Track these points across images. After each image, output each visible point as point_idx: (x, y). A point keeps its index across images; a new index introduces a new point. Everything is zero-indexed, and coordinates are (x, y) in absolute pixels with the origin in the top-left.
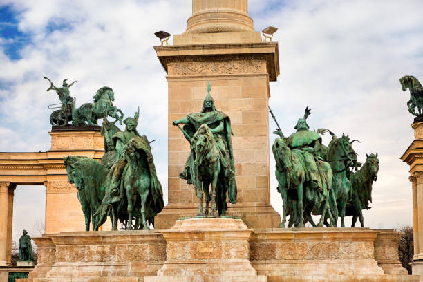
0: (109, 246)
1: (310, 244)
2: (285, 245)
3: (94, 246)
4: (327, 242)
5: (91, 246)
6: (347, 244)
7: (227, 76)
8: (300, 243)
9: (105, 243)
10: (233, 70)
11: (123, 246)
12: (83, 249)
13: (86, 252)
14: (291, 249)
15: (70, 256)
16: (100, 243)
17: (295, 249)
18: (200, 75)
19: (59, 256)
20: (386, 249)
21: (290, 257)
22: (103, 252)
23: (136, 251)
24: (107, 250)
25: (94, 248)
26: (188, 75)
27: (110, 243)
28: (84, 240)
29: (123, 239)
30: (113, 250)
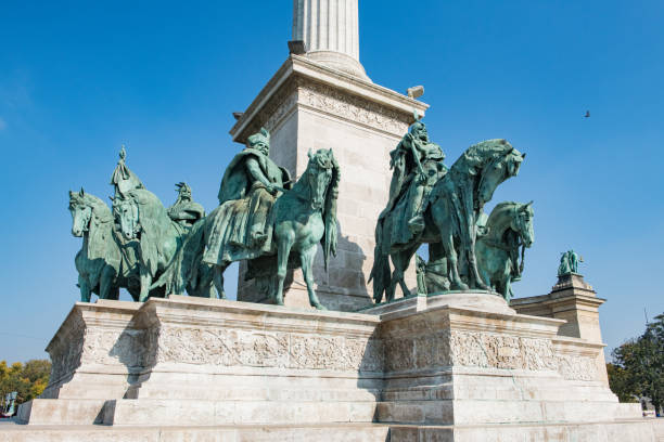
0: (275, 334)
9: (269, 327)
25: (245, 333)
27: (279, 328)
28: (229, 317)
29: (305, 323)
30: (282, 344)
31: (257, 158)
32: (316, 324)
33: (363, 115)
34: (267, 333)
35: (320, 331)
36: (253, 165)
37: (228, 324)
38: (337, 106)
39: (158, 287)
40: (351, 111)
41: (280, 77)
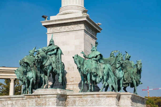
0: (14, 101)
1: (89, 99)
2: (79, 100)
4: (96, 98)
5: (8, 101)
6: (104, 99)
7: (69, 31)
8: (86, 99)
9: (13, 100)
10: (71, 29)
11: (19, 101)
14: (82, 101)
16: (11, 100)
17: (84, 102)
18: (59, 32)
20: (125, 101)
21: (81, 105)
22: (12, 104)
24: (14, 103)
25: (9, 102)
26: (55, 32)
27: (15, 100)
28: (5, 99)
29: (19, 98)
30: (16, 103)
32: (21, 98)
34: (13, 101)
35: (23, 99)
37: (6, 100)
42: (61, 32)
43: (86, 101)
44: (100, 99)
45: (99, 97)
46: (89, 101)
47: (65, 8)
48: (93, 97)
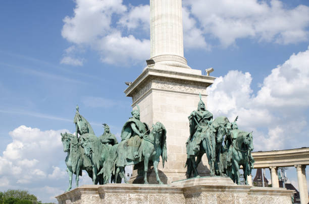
0: (143, 195)
3: (133, 195)
5: (131, 194)
6: (278, 197)
7: (187, 93)
8: (255, 196)
9: (141, 192)
11: (153, 195)
12: (125, 196)
13: (127, 198)
15: (116, 201)
16: (137, 192)
19: (108, 202)
22: (140, 199)
23: (161, 198)
24: (142, 197)
25: (133, 196)
27: (144, 192)
29: (154, 190)
30: (146, 198)
31: (134, 123)
33: (183, 88)
36: (133, 126)
37: (127, 192)
38: (170, 87)
39: (101, 174)
40: (177, 88)
41: (144, 75)
42: (175, 92)
43: (256, 198)
44: (273, 197)
45: (272, 195)
46: (259, 199)
47: (172, 57)
48: (264, 194)
